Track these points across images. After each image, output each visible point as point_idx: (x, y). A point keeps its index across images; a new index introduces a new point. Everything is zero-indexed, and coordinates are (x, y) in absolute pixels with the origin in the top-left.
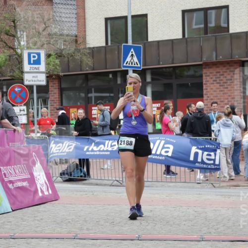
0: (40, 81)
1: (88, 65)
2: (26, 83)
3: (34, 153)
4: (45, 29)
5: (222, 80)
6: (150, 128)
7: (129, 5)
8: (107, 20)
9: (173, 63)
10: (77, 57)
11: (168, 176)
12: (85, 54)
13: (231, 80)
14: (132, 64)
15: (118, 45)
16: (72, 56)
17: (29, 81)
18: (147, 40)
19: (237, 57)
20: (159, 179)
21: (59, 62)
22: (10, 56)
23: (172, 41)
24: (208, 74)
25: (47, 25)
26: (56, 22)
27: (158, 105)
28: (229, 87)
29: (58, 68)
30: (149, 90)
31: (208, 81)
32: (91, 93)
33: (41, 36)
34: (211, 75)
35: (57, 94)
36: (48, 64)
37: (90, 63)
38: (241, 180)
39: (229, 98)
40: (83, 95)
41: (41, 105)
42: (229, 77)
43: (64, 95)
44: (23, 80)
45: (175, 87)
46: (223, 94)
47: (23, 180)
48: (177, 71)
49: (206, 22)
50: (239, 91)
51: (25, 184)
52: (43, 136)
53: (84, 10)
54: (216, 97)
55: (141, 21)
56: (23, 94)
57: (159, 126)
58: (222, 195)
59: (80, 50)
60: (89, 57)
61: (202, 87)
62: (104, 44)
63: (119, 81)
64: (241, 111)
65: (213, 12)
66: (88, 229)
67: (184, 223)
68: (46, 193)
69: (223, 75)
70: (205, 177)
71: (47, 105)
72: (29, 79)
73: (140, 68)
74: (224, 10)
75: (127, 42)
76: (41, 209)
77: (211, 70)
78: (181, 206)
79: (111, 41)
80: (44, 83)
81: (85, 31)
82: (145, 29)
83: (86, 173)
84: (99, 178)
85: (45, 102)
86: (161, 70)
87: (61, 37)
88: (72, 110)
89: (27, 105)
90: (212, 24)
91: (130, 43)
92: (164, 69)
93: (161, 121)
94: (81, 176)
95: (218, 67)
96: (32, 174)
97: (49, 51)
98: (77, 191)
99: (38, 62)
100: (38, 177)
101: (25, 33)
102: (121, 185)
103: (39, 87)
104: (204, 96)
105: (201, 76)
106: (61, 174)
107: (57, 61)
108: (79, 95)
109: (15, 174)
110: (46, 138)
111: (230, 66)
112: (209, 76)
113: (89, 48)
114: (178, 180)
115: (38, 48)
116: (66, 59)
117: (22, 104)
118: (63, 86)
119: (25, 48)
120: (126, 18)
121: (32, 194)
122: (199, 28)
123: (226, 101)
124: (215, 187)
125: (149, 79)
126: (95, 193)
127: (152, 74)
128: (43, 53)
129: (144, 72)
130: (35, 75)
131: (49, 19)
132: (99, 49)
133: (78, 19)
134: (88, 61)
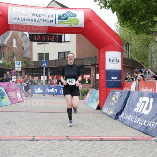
1: (33, 66)
2: (16, 70)
4: (21, 56)
6: (49, 83)
7: (44, 50)
8: (38, 54)
9: (56, 66)
10: (30, 64)
14: (44, 66)
15: (41, 60)
18: (49, 59)
20: (51, 97)
22: (12, 63)
23: (55, 60)
26: (25, 54)
27: (51, 77)
29: (25, 66)
30: (49, 73)
32: (34, 73)
33: (20, 58)
35: (24, 73)
36: (22, 65)
40: (31, 74)
43: (26, 73)
45: (56, 72)
48: (57, 68)
49: (64, 55)
51: (15, 97)
53: (32, 51)
55: (47, 55)
56: (15, 73)
57: (51, 83)
59: (30, 62)
62: (37, 60)
63: (41, 70)
65: (67, 53)
66: (31, 110)
68: (20, 100)
72: (17, 69)
74: (69, 52)
79: (39, 60)
80: (21, 70)
81: (32, 57)
85: (21, 75)
87: (26, 58)
89: (16, 76)
90: (66, 56)
91: (44, 60)
92: (53, 67)
93: (52, 81)
96: (17, 95)
101: (16, 57)
102: (41, 98)
103: (20, 72)
107: (25, 64)
113: (33, 61)
115: (19, 61)
116: (27, 64)
118: (26, 71)
119: (16, 61)
120: (43, 53)
121: (17, 100)
125: (49, 70)
127: (50, 68)
128: (21, 62)
129: (48, 68)
130: (18, 68)
131: (23, 53)
132: (36, 61)
133: (30, 53)
134: (33, 65)
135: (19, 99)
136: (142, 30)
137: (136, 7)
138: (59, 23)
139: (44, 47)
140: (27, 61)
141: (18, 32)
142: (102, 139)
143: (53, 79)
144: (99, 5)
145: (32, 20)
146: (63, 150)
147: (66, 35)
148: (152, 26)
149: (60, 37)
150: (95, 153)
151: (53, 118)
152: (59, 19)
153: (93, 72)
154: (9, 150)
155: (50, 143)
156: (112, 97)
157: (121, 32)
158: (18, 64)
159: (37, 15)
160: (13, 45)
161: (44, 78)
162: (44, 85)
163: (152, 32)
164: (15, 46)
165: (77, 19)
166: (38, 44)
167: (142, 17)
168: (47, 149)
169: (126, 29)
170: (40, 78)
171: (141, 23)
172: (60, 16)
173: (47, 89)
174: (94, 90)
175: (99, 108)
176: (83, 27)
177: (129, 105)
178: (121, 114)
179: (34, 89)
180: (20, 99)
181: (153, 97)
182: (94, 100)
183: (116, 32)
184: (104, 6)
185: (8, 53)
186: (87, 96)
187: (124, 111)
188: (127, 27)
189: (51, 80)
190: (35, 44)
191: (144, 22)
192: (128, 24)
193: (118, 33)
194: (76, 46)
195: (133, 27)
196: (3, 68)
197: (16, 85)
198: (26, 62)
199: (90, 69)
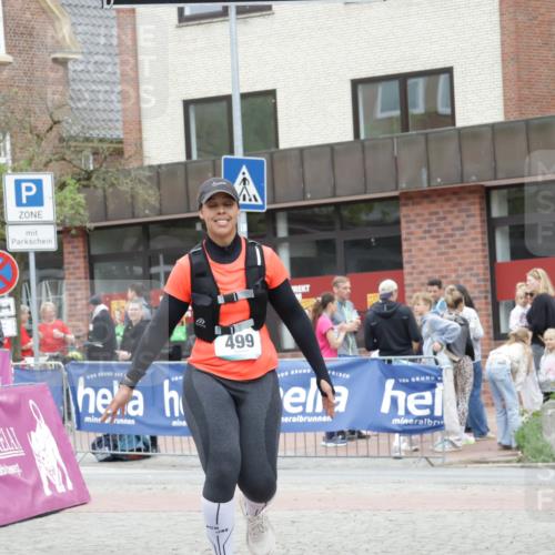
0: (44, 242)
1: (149, 205)
2: (13, 246)
3: (31, 402)
4: (51, 128)
5: (443, 230)
7: (235, 69)
8: (187, 104)
9: (334, 196)
10: (123, 188)
11: (329, 445)
12: (140, 181)
13: (463, 229)
14: (244, 199)
15: (213, 158)
16: (112, 185)
17: (19, 243)
18: (277, 145)
19: (474, 178)
20: (311, 451)
21: (86, 199)
23: (332, 148)
24: (412, 218)
25: (56, 119)
26: (76, 112)
27: (305, 288)
28: (458, 244)
29: (82, 211)
30: (284, 257)
31: (411, 233)
32: (157, 264)
33: (43, 143)
34: (418, 219)
35: (82, 270)
36: (59, 204)
37: (153, 201)
38: (490, 450)
39: (460, 268)
40: (139, 270)
41: (47, 295)
42: (457, 223)
43: (96, 271)
44: (5, 240)
45: (340, 249)
46: (447, 260)
47: (10, 462)
48: (345, 213)
49: (404, 104)
50: (480, 254)
51: (14, 470)
52: (53, 363)
54: (430, 267)
55: (262, 105)
56: (7, 272)
58: (448, 483)
60: (151, 188)
61: (400, 246)
62: (182, 158)
64: (486, 298)
65: (421, 82)
67: (366, 546)
68: (61, 489)
69: (444, 218)
70: (411, 444)
71: (61, 294)
72: (18, 239)
73: (262, 207)
74: (443, 78)
75: (231, 151)
76: (48, 526)
77: (418, 209)
78: (359, 510)
79: (199, 150)
80: (52, 246)
81: (140, 131)
82: (272, 123)
83: (150, 442)
84: (179, 452)
85: (55, 287)
86: (309, 212)
87: (86, 144)
88: (115, 304)
89: (16, 295)
90: (418, 109)
91: (239, 154)
92: (316, 210)
94: (139, 450)
95: (433, 202)
96: (26, 446)
97: (62, 175)
98: (130, 483)
99: (37, 200)
100: (42, 454)
101: (8, 137)
104: (405, 266)
105: (398, 222)
106: (93, 445)
107: (80, 198)
108: (131, 270)
110: (59, 367)
111: (460, 199)
112: (413, 221)
113: (150, 167)
114: (352, 452)
115: (37, 170)
116: (100, 192)
117: (6, 294)
118: (95, 251)
119: (9, 172)
120: (228, 99)
121: (30, 491)
122: (390, 119)
123: (453, 275)
124: (432, 465)
125: (282, 231)
126: (170, 487)
127: (290, 220)
128: (48, 180)
129: (272, 215)
130: (31, 230)
131: (60, 107)
132: (172, 167)
134: (148, 196)
135: (51, 485)
139: (234, 44)
140: (95, 164)
143: (324, 305)
158: (25, 194)
166: (183, 19)
180: (57, 480)
190: (155, 21)
194: (496, 18)
197: (22, 369)
198: (89, 176)
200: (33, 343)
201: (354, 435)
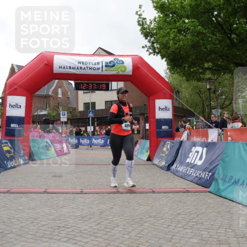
6: (96, 134)
7: (90, 99)
8: (84, 103)
9: (102, 116)
10: (76, 114)
14: (91, 116)
15: (87, 110)
18: (95, 109)
22: (57, 113)
23: (102, 110)
25: (67, 105)
26: (70, 104)
27: (98, 127)
29: (70, 117)
30: (96, 123)
32: (80, 124)
33: (66, 108)
35: (70, 124)
36: (67, 115)
40: (77, 124)
43: (72, 124)
44: (60, 120)
45: (103, 123)
51: (60, 149)
55: (94, 104)
57: (99, 133)
59: (76, 112)
62: (83, 110)
63: (87, 121)
72: (62, 120)
79: (85, 109)
81: (78, 106)
82: (95, 106)
87: (71, 108)
91: (90, 110)
92: (100, 117)
94: (76, 147)
96: (62, 146)
97: (68, 112)
99: (65, 115)
101: (61, 107)
102: (88, 149)
103: (65, 122)
107: (70, 115)
109: (58, 146)
113: (79, 111)
114: (104, 148)
116: (73, 114)
118: (72, 122)
119: (61, 111)
120: (89, 103)
121: (63, 152)
125: (96, 120)
127: (97, 118)
128: (66, 112)
129: (94, 118)
130: (64, 119)
131: (68, 103)
133: (76, 102)
134: (79, 115)
136: (193, 77)
137: (186, 53)
138: (106, 70)
139: (90, 96)
140: (72, 111)
141: (63, 81)
142: (154, 191)
144: (148, 51)
145: (78, 68)
146: (113, 204)
147: (113, 83)
148: (203, 73)
149: (107, 86)
150: (147, 206)
151: (101, 171)
152: (106, 66)
153: (142, 121)
154: (57, 203)
155: (99, 196)
156: (163, 148)
157: (171, 79)
158: (63, 114)
159: (83, 63)
160: (58, 95)
161: (90, 129)
162: (91, 135)
163: (203, 79)
164: (60, 96)
165: (125, 66)
166: (84, 93)
167: (192, 63)
168: (96, 202)
169: (176, 76)
170: (86, 129)
171: (192, 70)
172: (106, 63)
173: (93, 140)
174: (144, 141)
175: (149, 159)
176: (131, 74)
177: (181, 156)
178: (173, 165)
179: (81, 140)
180: (66, 151)
181: (206, 147)
182: (144, 151)
183: (166, 79)
184: (152, 52)
185: (53, 103)
186: (136, 147)
187: (176, 162)
188: (177, 73)
189: (98, 131)
190: (81, 93)
191: (195, 69)
192: (179, 71)
193: (167, 80)
195: (183, 74)
196: (49, 119)
199: (139, 118)
200: (63, 133)
201: (103, 146)
